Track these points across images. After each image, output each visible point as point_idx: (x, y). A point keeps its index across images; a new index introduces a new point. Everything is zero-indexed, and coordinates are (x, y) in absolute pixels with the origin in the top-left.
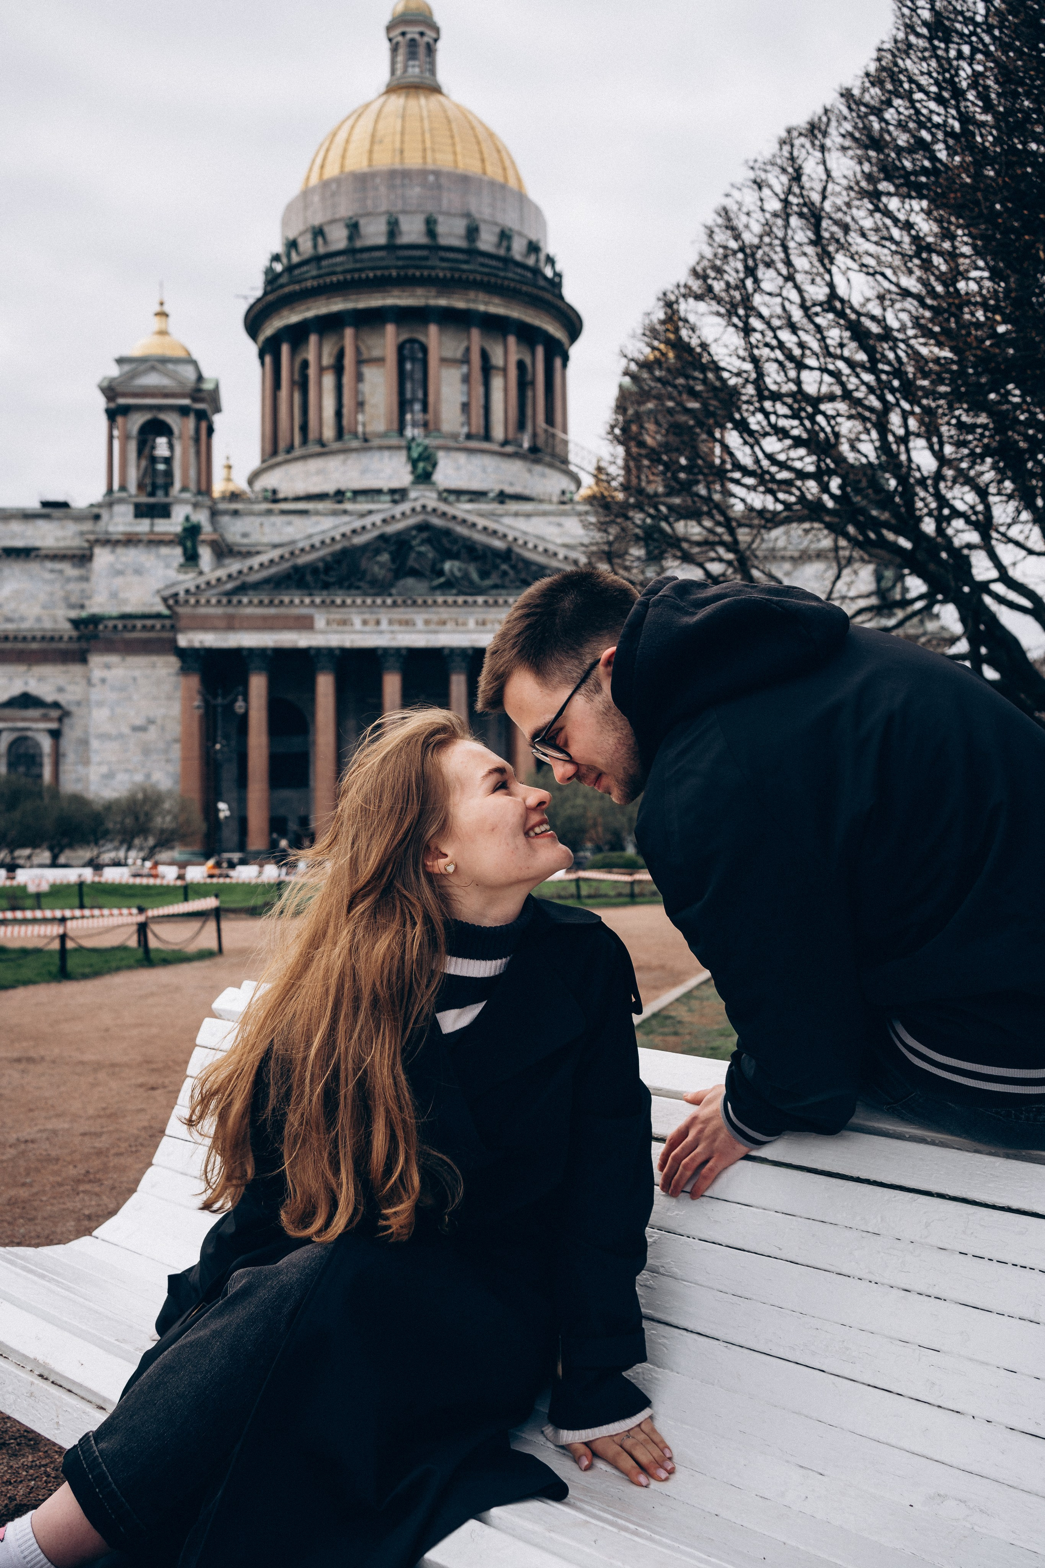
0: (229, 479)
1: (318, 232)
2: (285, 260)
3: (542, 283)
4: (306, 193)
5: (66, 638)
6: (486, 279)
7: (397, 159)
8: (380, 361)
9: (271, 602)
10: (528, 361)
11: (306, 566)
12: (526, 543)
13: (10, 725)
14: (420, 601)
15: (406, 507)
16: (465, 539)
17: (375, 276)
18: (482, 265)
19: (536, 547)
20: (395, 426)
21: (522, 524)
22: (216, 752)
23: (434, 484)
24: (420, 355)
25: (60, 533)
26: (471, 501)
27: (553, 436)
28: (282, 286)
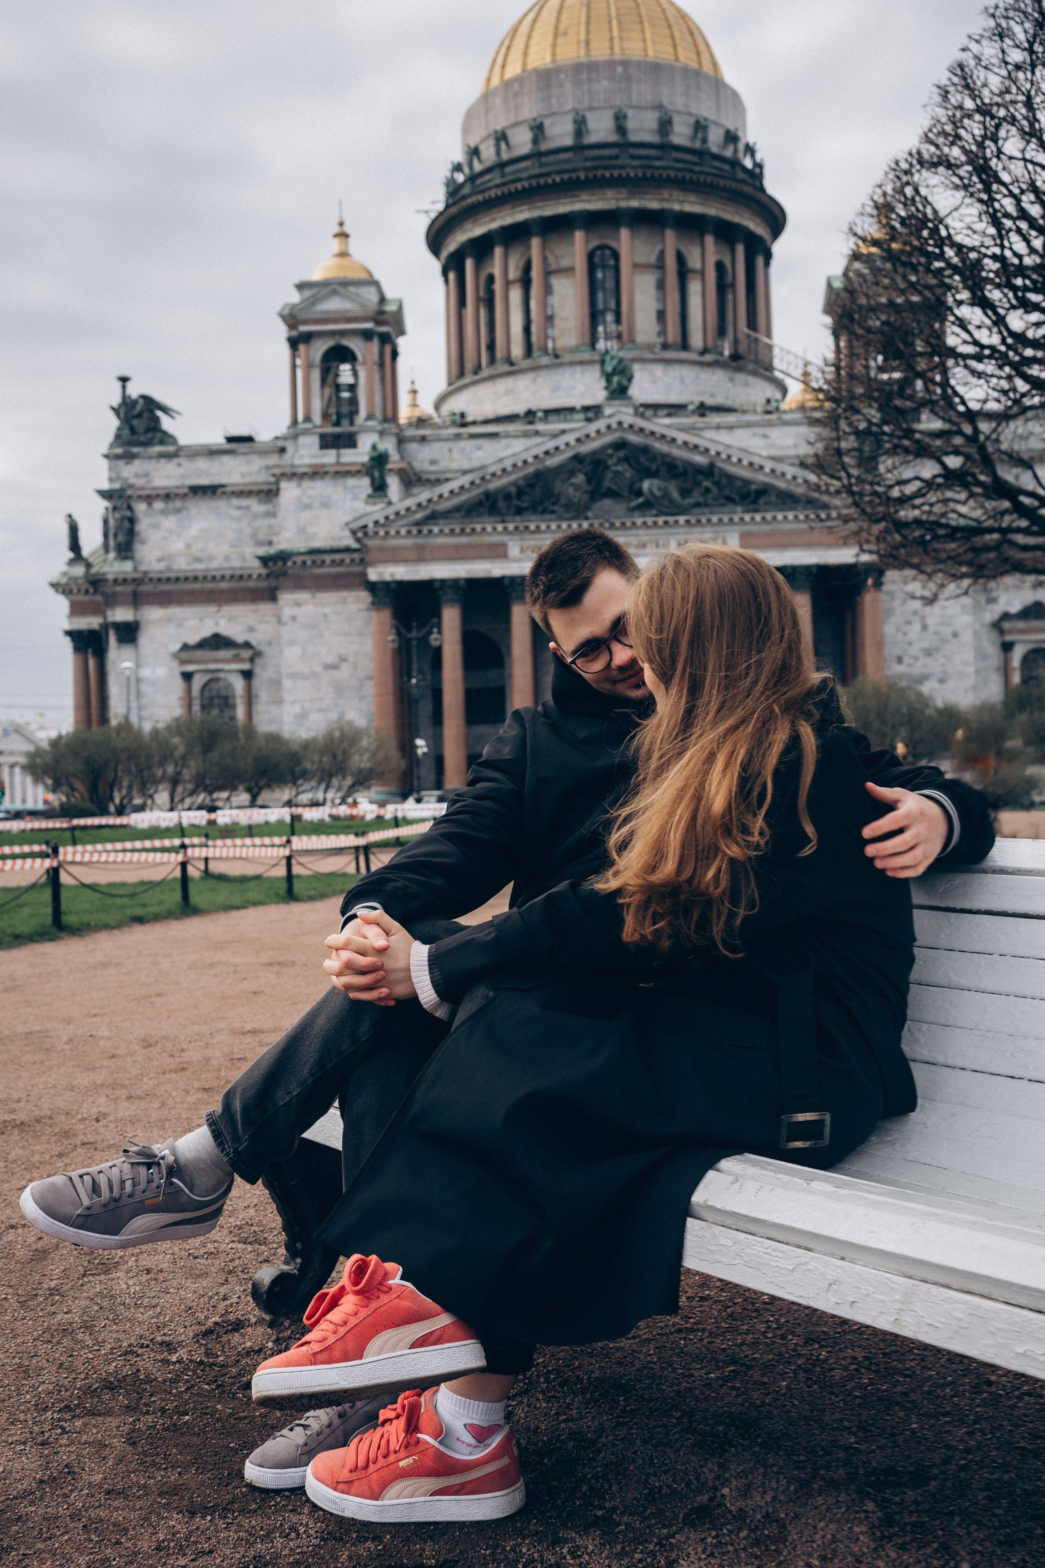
0: (414, 405)
1: (501, 137)
2: (466, 170)
3: (741, 175)
4: (487, 96)
5: (255, 576)
6: (680, 175)
7: (582, 52)
8: (569, 271)
9: (463, 530)
10: (728, 262)
11: (497, 491)
12: (729, 457)
13: (202, 667)
14: (618, 524)
15: (600, 424)
16: (664, 455)
17: (562, 180)
18: (676, 160)
19: (740, 461)
20: (587, 339)
21: (724, 437)
22: (412, 687)
23: (630, 398)
24: (612, 262)
25: (245, 469)
26: (669, 415)
27: (756, 340)
28: (464, 198)
